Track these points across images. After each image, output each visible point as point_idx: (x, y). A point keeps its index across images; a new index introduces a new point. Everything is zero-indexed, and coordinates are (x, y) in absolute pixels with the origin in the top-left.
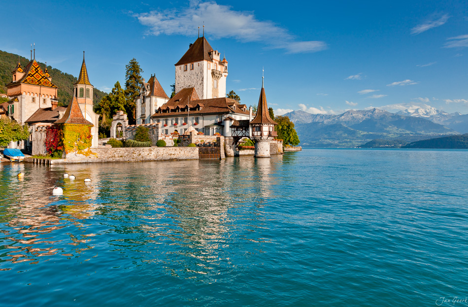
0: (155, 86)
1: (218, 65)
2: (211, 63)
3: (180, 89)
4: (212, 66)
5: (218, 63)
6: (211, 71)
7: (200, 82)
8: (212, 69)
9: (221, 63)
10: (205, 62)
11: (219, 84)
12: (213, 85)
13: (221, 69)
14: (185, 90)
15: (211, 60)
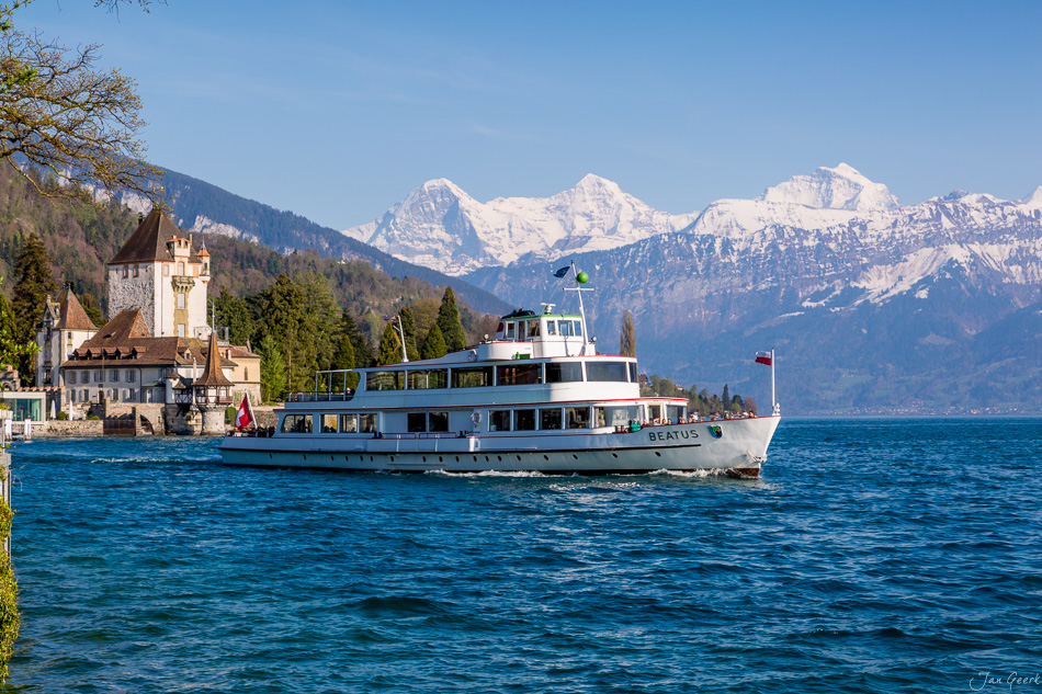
0: (69, 308)
1: (186, 263)
2: (171, 265)
3: (118, 312)
4: (173, 269)
5: (186, 260)
6: (171, 279)
7: (148, 301)
8: (172, 274)
9: (194, 259)
10: (158, 266)
11: (188, 300)
12: (176, 303)
13: (195, 270)
14: (124, 313)
15: (171, 258)
